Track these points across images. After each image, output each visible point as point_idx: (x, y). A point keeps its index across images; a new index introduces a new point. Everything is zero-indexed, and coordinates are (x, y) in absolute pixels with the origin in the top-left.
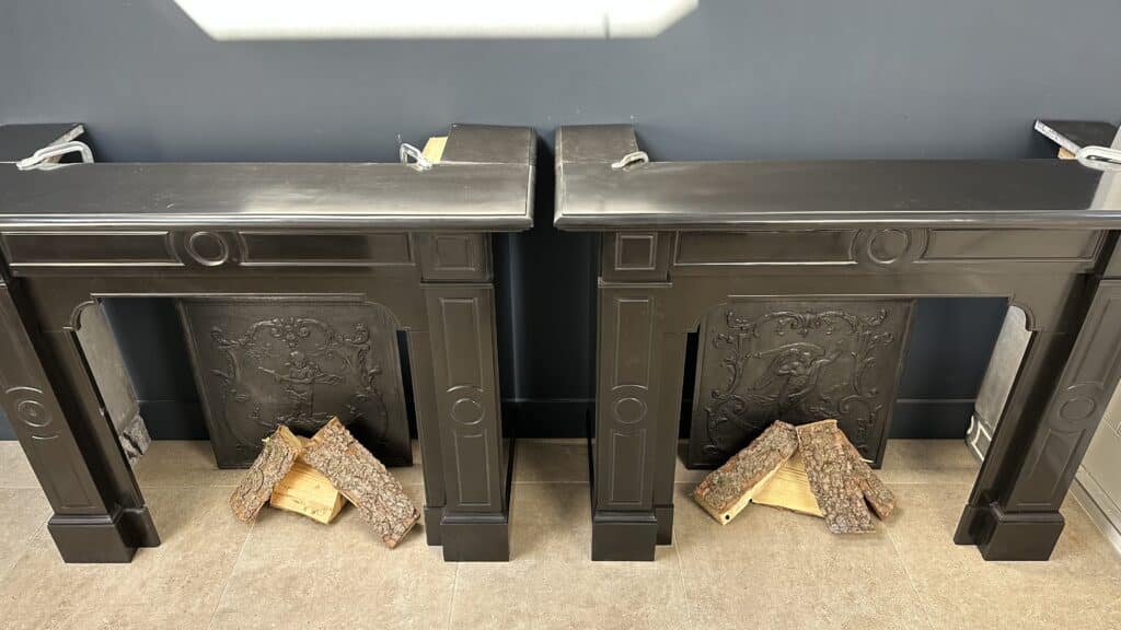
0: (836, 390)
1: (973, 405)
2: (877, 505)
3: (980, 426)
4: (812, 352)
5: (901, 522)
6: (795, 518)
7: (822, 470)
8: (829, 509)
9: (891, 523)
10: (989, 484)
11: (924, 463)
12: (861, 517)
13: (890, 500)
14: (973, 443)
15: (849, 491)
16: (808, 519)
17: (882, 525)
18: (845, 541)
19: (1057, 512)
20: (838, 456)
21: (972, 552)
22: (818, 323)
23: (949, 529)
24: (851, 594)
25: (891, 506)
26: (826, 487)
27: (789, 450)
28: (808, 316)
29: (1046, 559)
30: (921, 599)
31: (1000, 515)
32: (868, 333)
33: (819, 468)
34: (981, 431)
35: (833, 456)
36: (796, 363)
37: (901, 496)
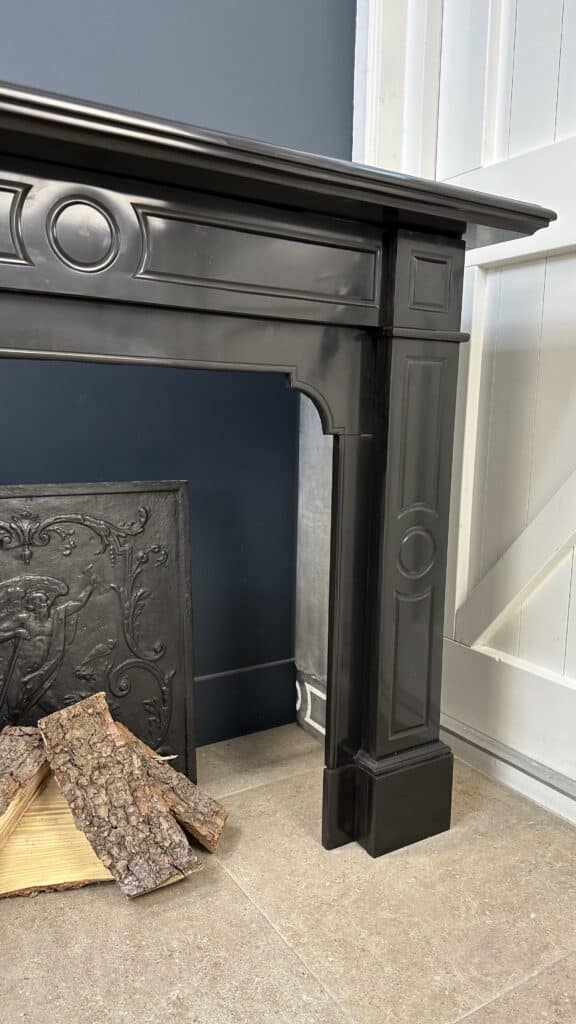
0: (100, 655)
1: (293, 665)
2: (197, 825)
3: (309, 688)
4: (47, 590)
5: (240, 847)
6: (61, 900)
7: (92, 782)
8: (115, 851)
9: (227, 852)
10: (342, 733)
11: (254, 762)
12: (174, 846)
13: (217, 813)
14: (308, 719)
15: (144, 810)
16: (86, 894)
17: (214, 860)
18: (155, 908)
19: (437, 741)
20: (114, 749)
21: (353, 851)
22: (44, 536)
23: (311, 832)
24: (179, 1003)
25: (220, 822)
26: (103, 812)
27: (31, 768)
28: (26, 525)
29: (447, 828)
30: (304, 959)
31: (373, 765)
32: (127, 546)
33: (84, 781)
34: (312, 694)
35: (107, 751)
36: (24, 615)
37: (232, 809)
